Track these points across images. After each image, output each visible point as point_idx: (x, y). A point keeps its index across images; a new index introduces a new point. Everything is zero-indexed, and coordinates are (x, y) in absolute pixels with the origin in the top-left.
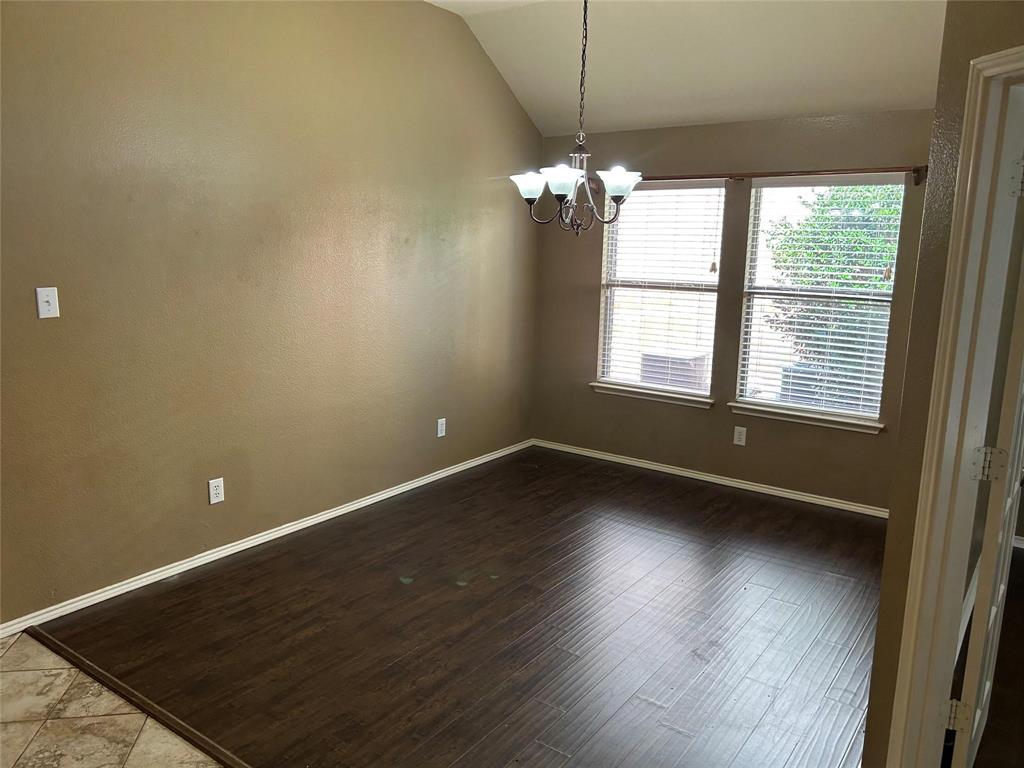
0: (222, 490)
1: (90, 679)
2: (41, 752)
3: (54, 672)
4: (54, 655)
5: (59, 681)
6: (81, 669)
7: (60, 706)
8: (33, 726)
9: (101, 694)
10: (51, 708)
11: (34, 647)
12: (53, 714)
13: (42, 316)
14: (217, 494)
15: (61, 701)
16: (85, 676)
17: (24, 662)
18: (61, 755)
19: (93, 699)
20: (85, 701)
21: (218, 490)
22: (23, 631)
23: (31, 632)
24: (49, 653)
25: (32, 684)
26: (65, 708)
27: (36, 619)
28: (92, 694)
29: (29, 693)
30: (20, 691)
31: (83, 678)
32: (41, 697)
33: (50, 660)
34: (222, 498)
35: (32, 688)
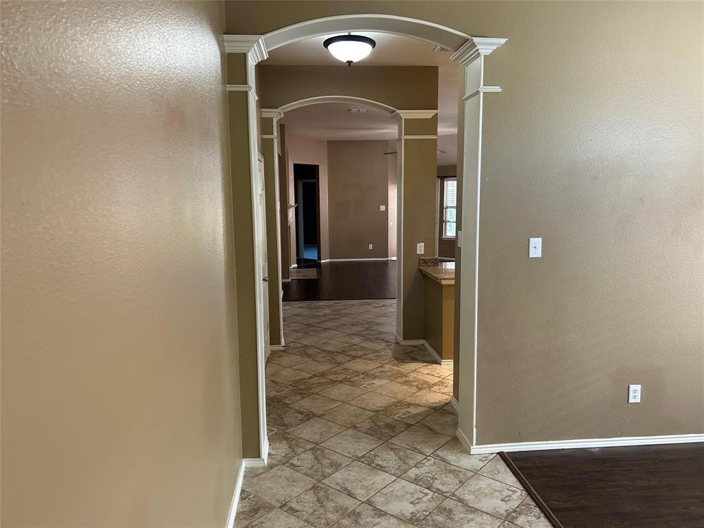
0: (639, 394)
1: (534, 504)
3: (514, 489)
4: (514, 477)
5: (515, 496)
6: (529, 494)
7: (514, 514)
8: (497, 521)
9: (540, 518)
10: (508, 514)
11: (502, 466)
12: (510, 518)
13: (530, 256)
14: (635, 397)
15: (515, 511)
16: (531, 500)
17: (496, 474)
19: (534, 519)
20: (530, 518)
21: (636, 393)
22: (498, 453)
23: (501, 454)
24: (512, 474)
25: (499, 491)
26: (517, 517)
27: (507, 448)
28: (535, 516)
29: (497, 497)
30: (492, 494)
31: (529, 500)
32: (503, 503)
33: (511, 479)
34: (638, 400)
35: (498, 494)
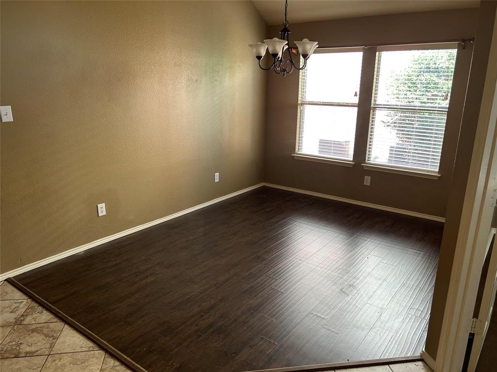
0: (104, 209)
1: (37, 305)
2: (11, 342)
3: (20, 301)
5: (21, 306)
6: (33, 300)
7: (22, 318)
8: (8, 329)
9: (42, 312)
10: (17, 319)
11: (10, 288)
12: (18, 322)
13: (3, 121)
14: (102, 212)
15: (23, 315)
17: (4, 296)
18: (21, 344)
19: (38, 314)
20: (34, 316)
21: (102, 209)
22: (5, 280)
23: (8, 280)
24: (17, 291)
25: (8, 307)
26: (24, 319)
27: (12, 274)
28: (38, 312)
29: (6, 312)
31: (34, 304)
32: (12, 314)
33: (18, 295)
34: (104, 213)
35: (8, 309)
